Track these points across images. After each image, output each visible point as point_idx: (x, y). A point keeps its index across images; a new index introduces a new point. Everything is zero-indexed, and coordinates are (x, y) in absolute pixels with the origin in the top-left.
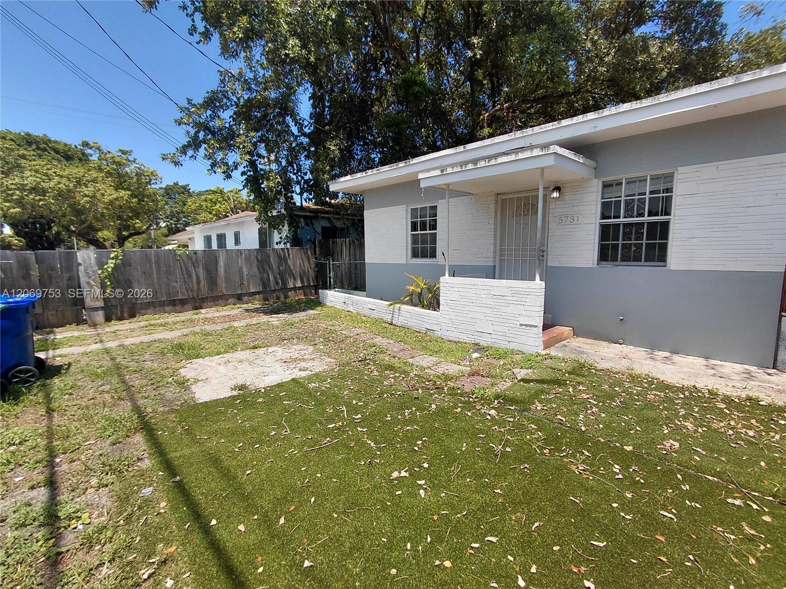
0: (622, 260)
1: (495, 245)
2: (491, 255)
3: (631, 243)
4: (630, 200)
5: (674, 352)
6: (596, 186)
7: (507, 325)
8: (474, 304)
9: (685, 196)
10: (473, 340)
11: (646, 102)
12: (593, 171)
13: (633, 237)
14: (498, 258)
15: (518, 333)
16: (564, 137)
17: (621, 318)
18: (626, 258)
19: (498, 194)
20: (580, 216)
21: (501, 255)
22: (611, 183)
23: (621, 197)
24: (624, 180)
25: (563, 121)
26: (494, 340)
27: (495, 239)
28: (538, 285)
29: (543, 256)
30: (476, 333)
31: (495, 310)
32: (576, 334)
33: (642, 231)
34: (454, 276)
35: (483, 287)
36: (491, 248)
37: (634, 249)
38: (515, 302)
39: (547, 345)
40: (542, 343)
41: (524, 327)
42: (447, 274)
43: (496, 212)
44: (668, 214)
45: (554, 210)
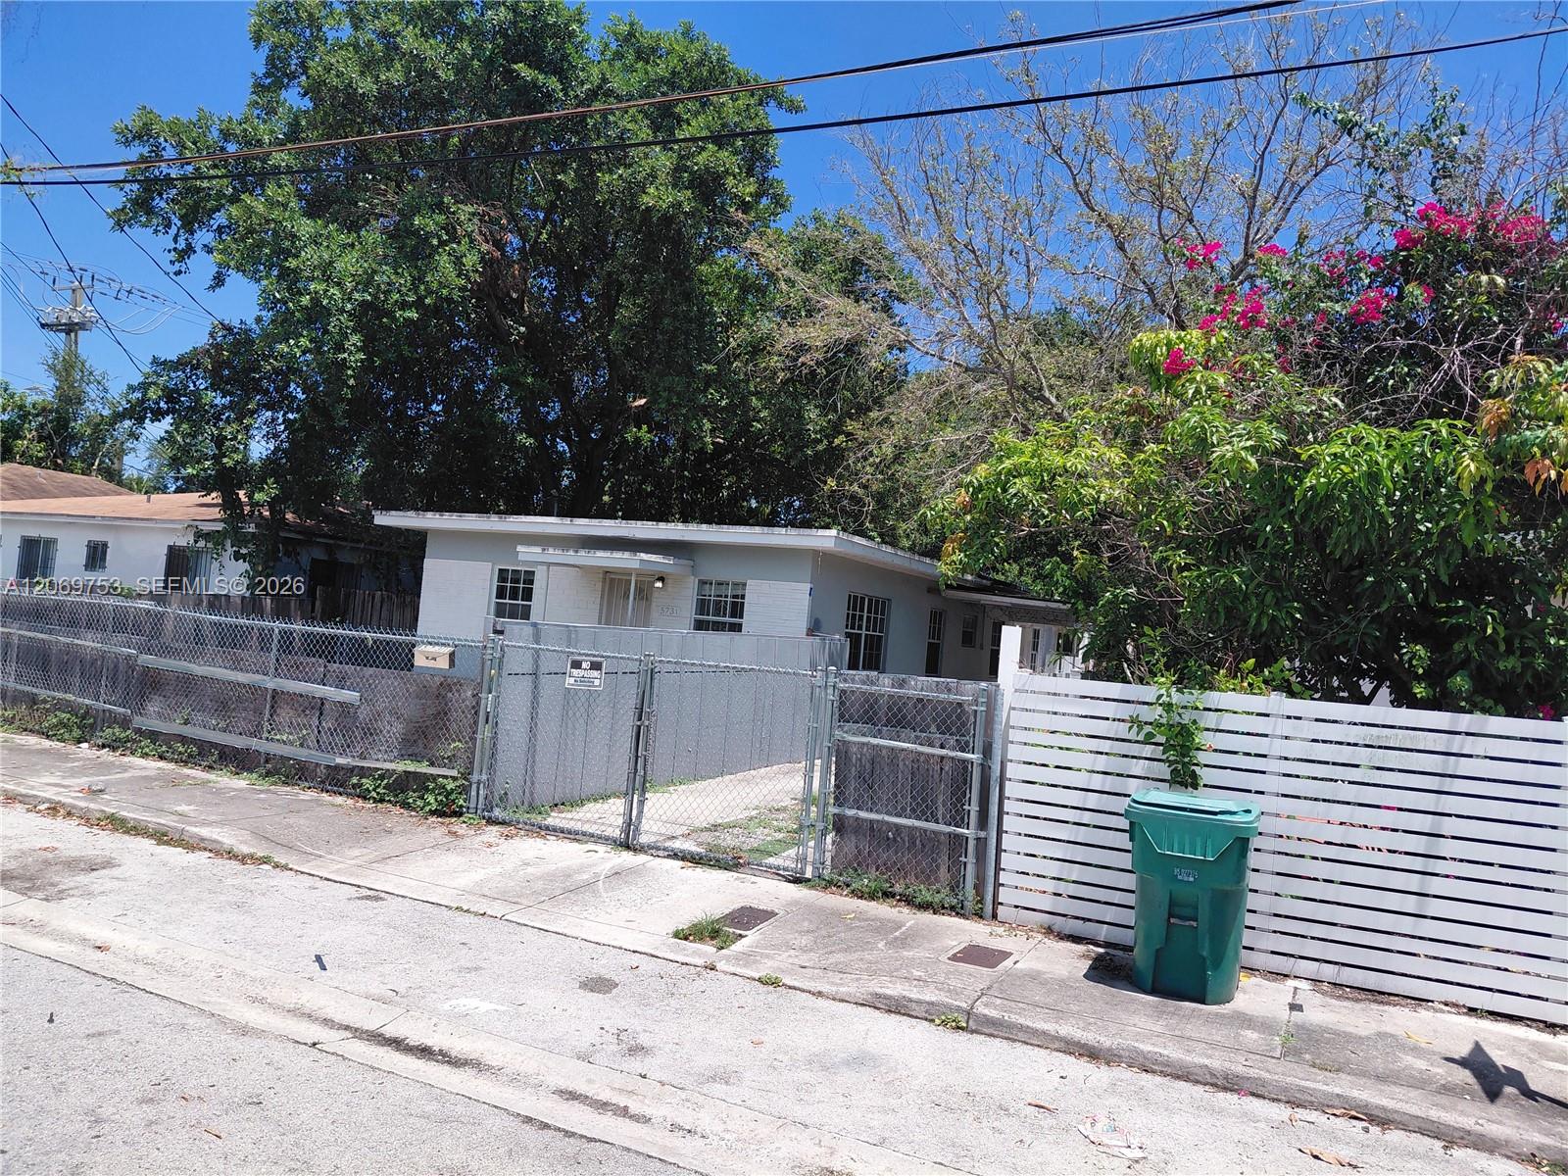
4: (718, 600)
6: (692, 584)
20: (679, 609)
22: (704, 582)
23: (711, 596)
24: (714, 581)
43: (603, 591)
44: (741, 617)
45: (657, 600)
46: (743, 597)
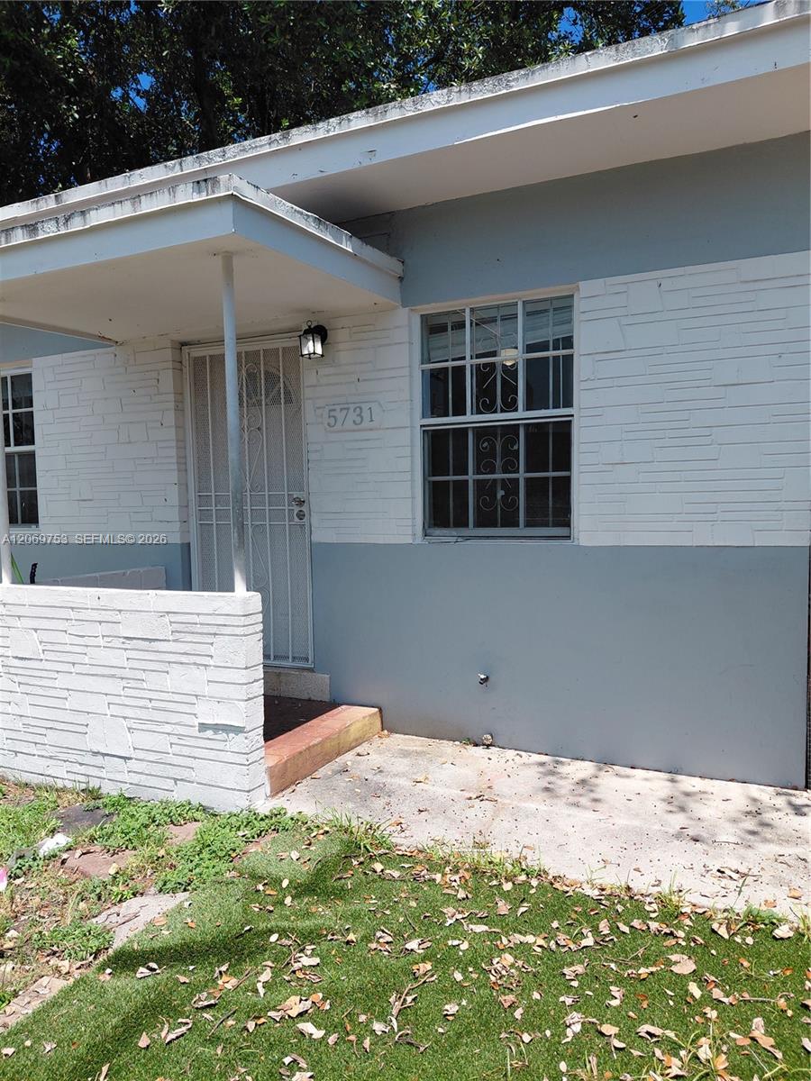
0: (479, 524)
1: (183, 486)
2: (174, 514)
3: (495, 480)
4: (485, 365)
5: (605, 761)
6: (405, 329)
7: (168, 728)
8: (78, 669)
9: (598, 357)
10: (83, 779)
11: (483, 90)
12: (397, 283)
13: (498, 463)
14: (193, 522)
15: (197, 753)
16: (298, 179)
17: (483, 677)
18: (486, 520)
19: (183, 344)
20: (375, 407)
21: (203, 514)
22: (442, 320)
23: (463, 358)
24: (468, 311)
25: (294, 131)
26: (135, 779)
27: (183, 470)
28: (242, 600)
29: (301, 516)
30: (89, 759)
31: (133, 684)
32: (389, 724)
33: (516, 447)
34: (32, 582)
35: (96, 616)
36: (174, 496)
37: (500, 493)
38: (184, 659)
39: (283, 780)
40: (264, 778)
41: (209, 733)
42: (6, 578)
43: (179, 393)
44: (568, 404)
45: (317, 389)
46: (568, 342)
